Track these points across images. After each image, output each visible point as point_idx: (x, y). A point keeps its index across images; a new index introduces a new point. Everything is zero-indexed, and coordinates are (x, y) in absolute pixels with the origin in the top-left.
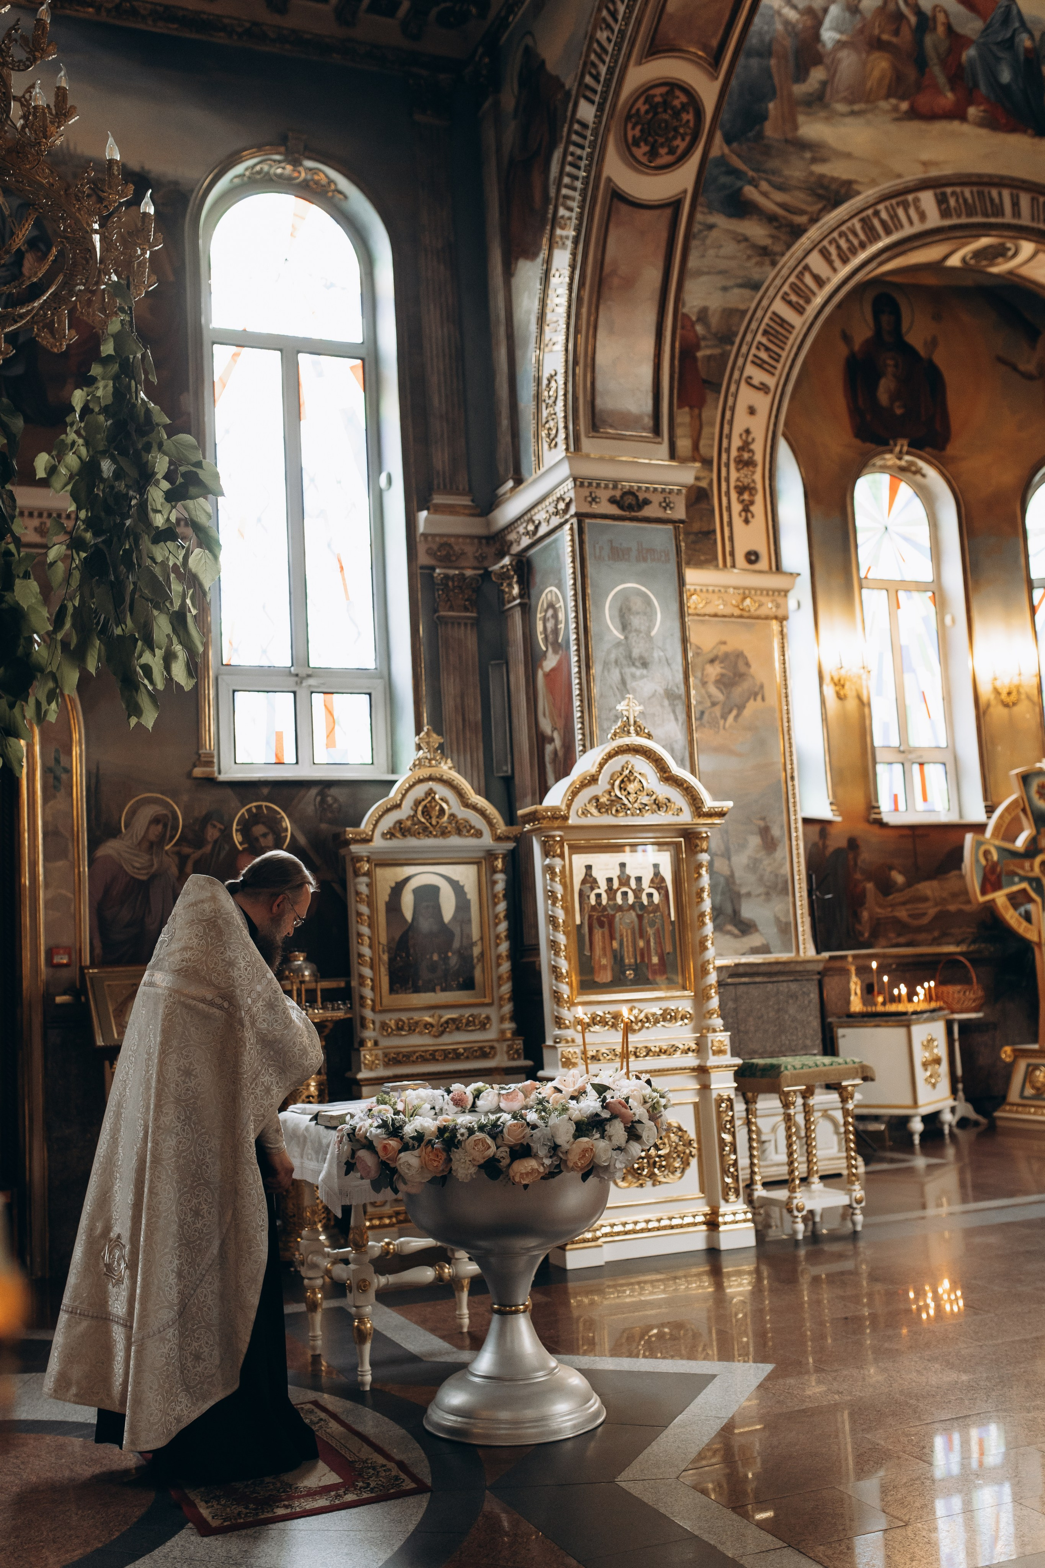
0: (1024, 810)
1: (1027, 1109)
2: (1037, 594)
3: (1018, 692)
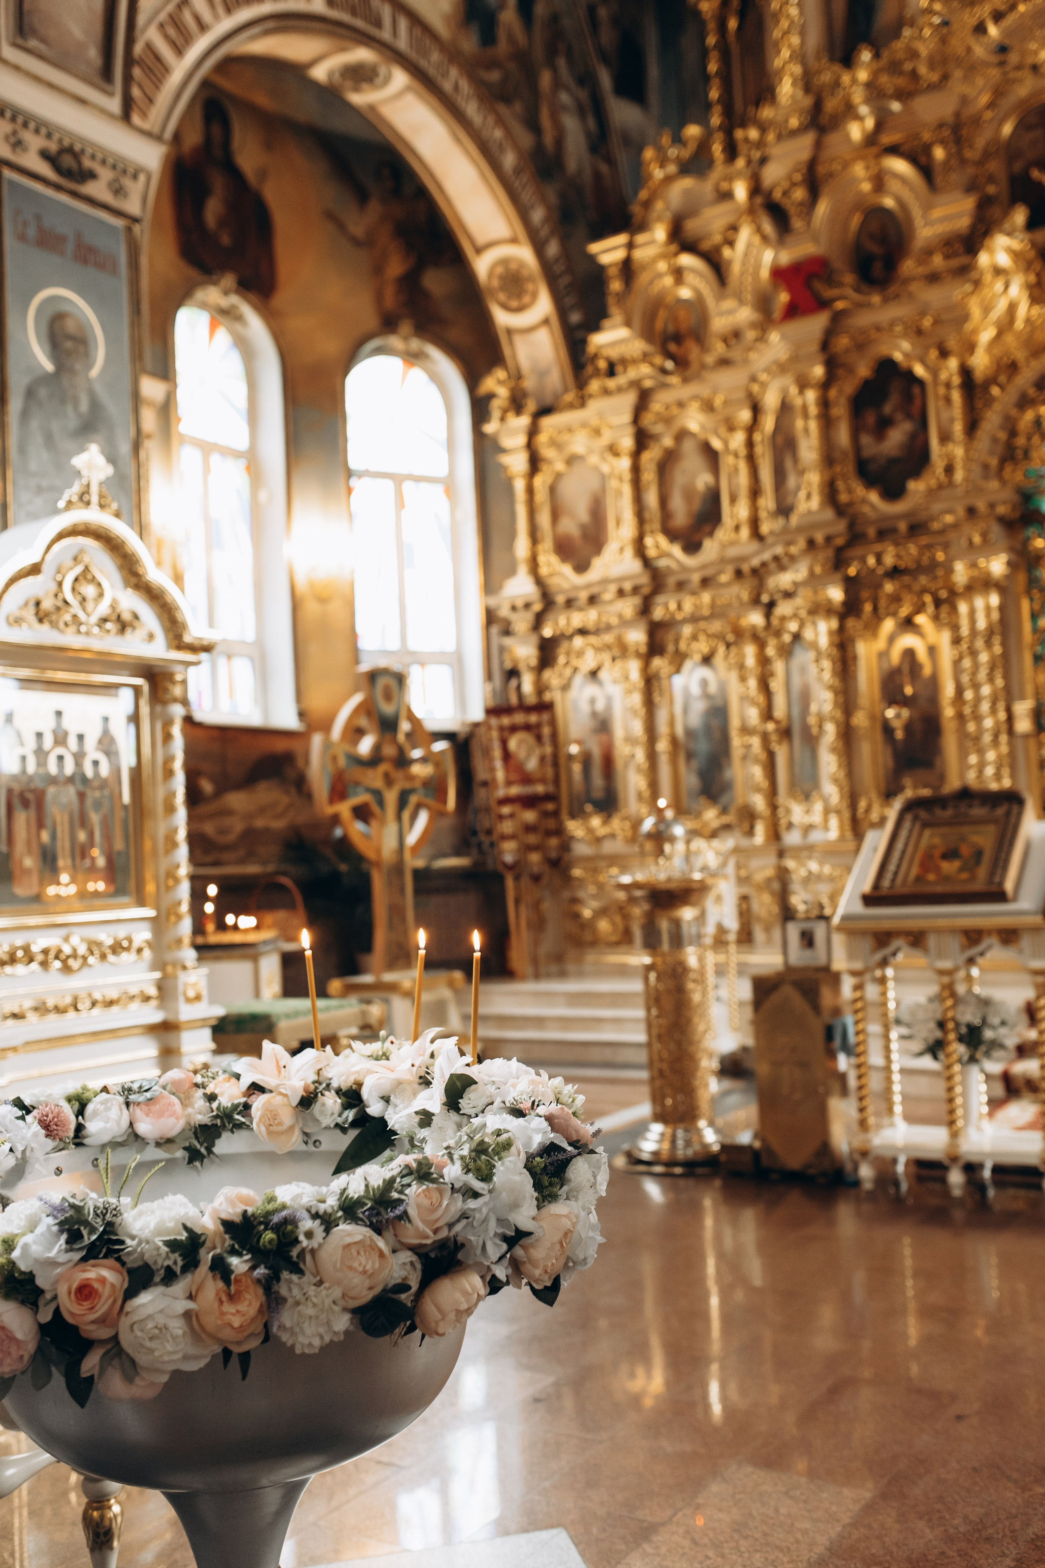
0: (370, 714)
2: (355, 483)
3: (333, 589)
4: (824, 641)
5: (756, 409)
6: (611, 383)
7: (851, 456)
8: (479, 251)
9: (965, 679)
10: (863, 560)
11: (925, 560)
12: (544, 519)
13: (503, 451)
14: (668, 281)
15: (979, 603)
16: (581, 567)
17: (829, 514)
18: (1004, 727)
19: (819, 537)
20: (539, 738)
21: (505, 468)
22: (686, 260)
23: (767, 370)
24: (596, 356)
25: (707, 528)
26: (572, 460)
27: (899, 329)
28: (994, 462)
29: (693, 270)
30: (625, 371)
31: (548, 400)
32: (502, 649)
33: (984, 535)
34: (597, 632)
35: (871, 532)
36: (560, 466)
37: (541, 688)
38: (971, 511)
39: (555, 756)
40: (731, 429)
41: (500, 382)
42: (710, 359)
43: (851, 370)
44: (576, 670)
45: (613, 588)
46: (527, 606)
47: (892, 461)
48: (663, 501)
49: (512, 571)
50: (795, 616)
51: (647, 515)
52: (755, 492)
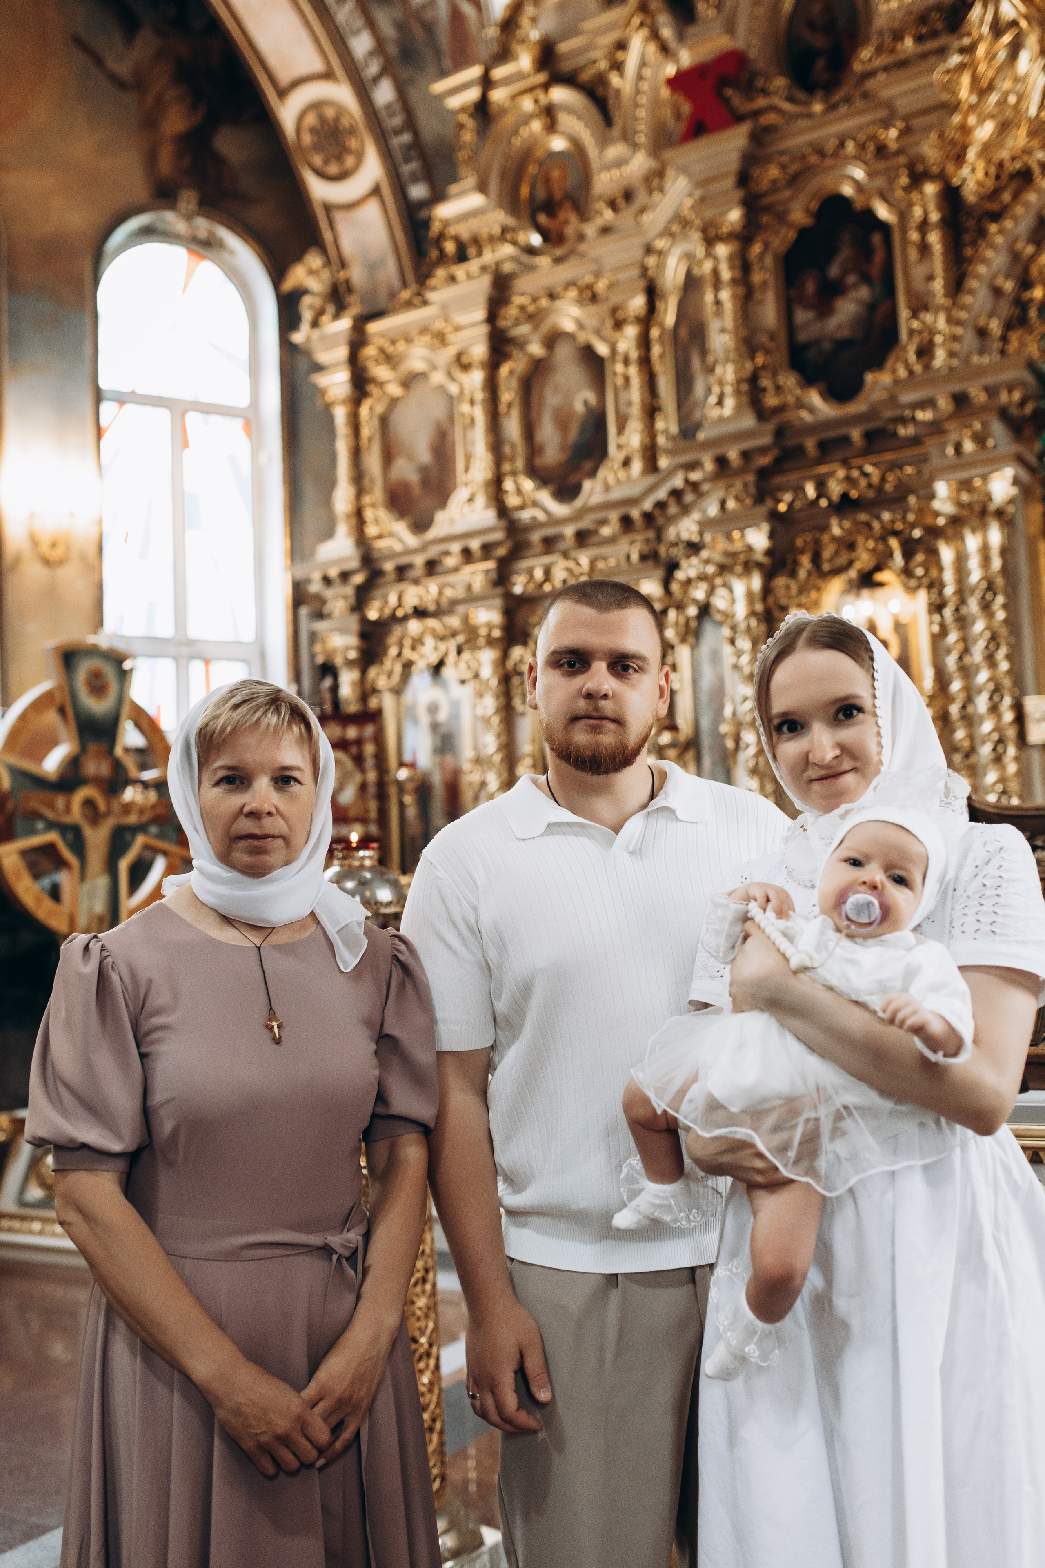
0: (62, 710)
1: (26, 1225)
2: (107, 408)
3: (68, 547)
4: (741, 610)
5: (652, 293)
6: (460, 271)
7: (782, 339)
8: (283, 93)
9: (951, 661)
10: (799, 489)
11: (889, 487)
12: (373, 461)
13: (319, 368)
14: (536, 126)
15: (972, 542)
16: (420, 525)
17: (749, 421)
18: (1011, 733)
19: (733, 455)
20: (359, 760)
21: (322, 392)
22: (560, 94)
23: (667, 233)
24: (442, 236)
25: (588, 465)
26: (409, 381)
27: (850, 147)
28: (995, 326)
29: (570, 110)
30: (480, 254)
31: (382, 301)
32: (313, 637)
33: (980, 439)
34: (438, 613)
35: (810, 444)
36: (394, 390)
37: (366, 692)
38: (961, 400)
39: (381, 784)
40: (618, 325)
41: (311, 272)
42: (590, 230)
43: (781, 217)
44: (408, 666)
45: (456, 548)
46: (345, 576)
47: (842, 345)
48: (529, 430)
49: (329, 533)
50: (703, 577)
51: (507, 450)
52: (651, 411)
